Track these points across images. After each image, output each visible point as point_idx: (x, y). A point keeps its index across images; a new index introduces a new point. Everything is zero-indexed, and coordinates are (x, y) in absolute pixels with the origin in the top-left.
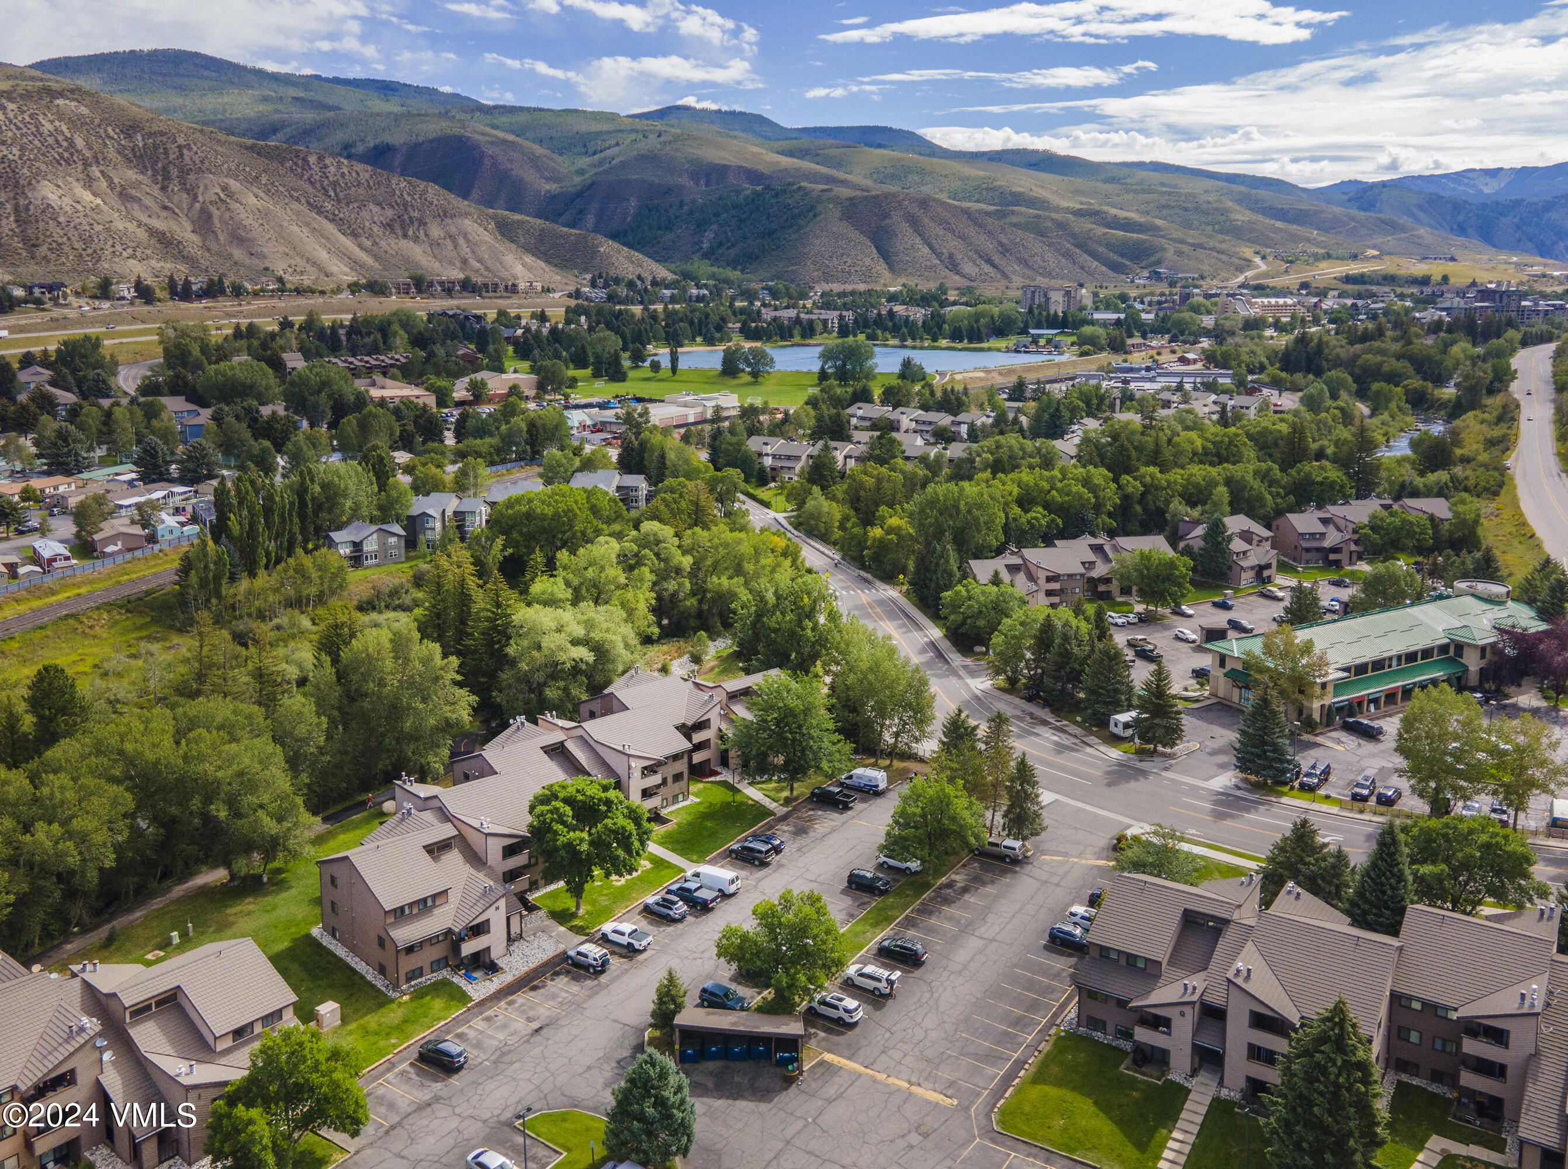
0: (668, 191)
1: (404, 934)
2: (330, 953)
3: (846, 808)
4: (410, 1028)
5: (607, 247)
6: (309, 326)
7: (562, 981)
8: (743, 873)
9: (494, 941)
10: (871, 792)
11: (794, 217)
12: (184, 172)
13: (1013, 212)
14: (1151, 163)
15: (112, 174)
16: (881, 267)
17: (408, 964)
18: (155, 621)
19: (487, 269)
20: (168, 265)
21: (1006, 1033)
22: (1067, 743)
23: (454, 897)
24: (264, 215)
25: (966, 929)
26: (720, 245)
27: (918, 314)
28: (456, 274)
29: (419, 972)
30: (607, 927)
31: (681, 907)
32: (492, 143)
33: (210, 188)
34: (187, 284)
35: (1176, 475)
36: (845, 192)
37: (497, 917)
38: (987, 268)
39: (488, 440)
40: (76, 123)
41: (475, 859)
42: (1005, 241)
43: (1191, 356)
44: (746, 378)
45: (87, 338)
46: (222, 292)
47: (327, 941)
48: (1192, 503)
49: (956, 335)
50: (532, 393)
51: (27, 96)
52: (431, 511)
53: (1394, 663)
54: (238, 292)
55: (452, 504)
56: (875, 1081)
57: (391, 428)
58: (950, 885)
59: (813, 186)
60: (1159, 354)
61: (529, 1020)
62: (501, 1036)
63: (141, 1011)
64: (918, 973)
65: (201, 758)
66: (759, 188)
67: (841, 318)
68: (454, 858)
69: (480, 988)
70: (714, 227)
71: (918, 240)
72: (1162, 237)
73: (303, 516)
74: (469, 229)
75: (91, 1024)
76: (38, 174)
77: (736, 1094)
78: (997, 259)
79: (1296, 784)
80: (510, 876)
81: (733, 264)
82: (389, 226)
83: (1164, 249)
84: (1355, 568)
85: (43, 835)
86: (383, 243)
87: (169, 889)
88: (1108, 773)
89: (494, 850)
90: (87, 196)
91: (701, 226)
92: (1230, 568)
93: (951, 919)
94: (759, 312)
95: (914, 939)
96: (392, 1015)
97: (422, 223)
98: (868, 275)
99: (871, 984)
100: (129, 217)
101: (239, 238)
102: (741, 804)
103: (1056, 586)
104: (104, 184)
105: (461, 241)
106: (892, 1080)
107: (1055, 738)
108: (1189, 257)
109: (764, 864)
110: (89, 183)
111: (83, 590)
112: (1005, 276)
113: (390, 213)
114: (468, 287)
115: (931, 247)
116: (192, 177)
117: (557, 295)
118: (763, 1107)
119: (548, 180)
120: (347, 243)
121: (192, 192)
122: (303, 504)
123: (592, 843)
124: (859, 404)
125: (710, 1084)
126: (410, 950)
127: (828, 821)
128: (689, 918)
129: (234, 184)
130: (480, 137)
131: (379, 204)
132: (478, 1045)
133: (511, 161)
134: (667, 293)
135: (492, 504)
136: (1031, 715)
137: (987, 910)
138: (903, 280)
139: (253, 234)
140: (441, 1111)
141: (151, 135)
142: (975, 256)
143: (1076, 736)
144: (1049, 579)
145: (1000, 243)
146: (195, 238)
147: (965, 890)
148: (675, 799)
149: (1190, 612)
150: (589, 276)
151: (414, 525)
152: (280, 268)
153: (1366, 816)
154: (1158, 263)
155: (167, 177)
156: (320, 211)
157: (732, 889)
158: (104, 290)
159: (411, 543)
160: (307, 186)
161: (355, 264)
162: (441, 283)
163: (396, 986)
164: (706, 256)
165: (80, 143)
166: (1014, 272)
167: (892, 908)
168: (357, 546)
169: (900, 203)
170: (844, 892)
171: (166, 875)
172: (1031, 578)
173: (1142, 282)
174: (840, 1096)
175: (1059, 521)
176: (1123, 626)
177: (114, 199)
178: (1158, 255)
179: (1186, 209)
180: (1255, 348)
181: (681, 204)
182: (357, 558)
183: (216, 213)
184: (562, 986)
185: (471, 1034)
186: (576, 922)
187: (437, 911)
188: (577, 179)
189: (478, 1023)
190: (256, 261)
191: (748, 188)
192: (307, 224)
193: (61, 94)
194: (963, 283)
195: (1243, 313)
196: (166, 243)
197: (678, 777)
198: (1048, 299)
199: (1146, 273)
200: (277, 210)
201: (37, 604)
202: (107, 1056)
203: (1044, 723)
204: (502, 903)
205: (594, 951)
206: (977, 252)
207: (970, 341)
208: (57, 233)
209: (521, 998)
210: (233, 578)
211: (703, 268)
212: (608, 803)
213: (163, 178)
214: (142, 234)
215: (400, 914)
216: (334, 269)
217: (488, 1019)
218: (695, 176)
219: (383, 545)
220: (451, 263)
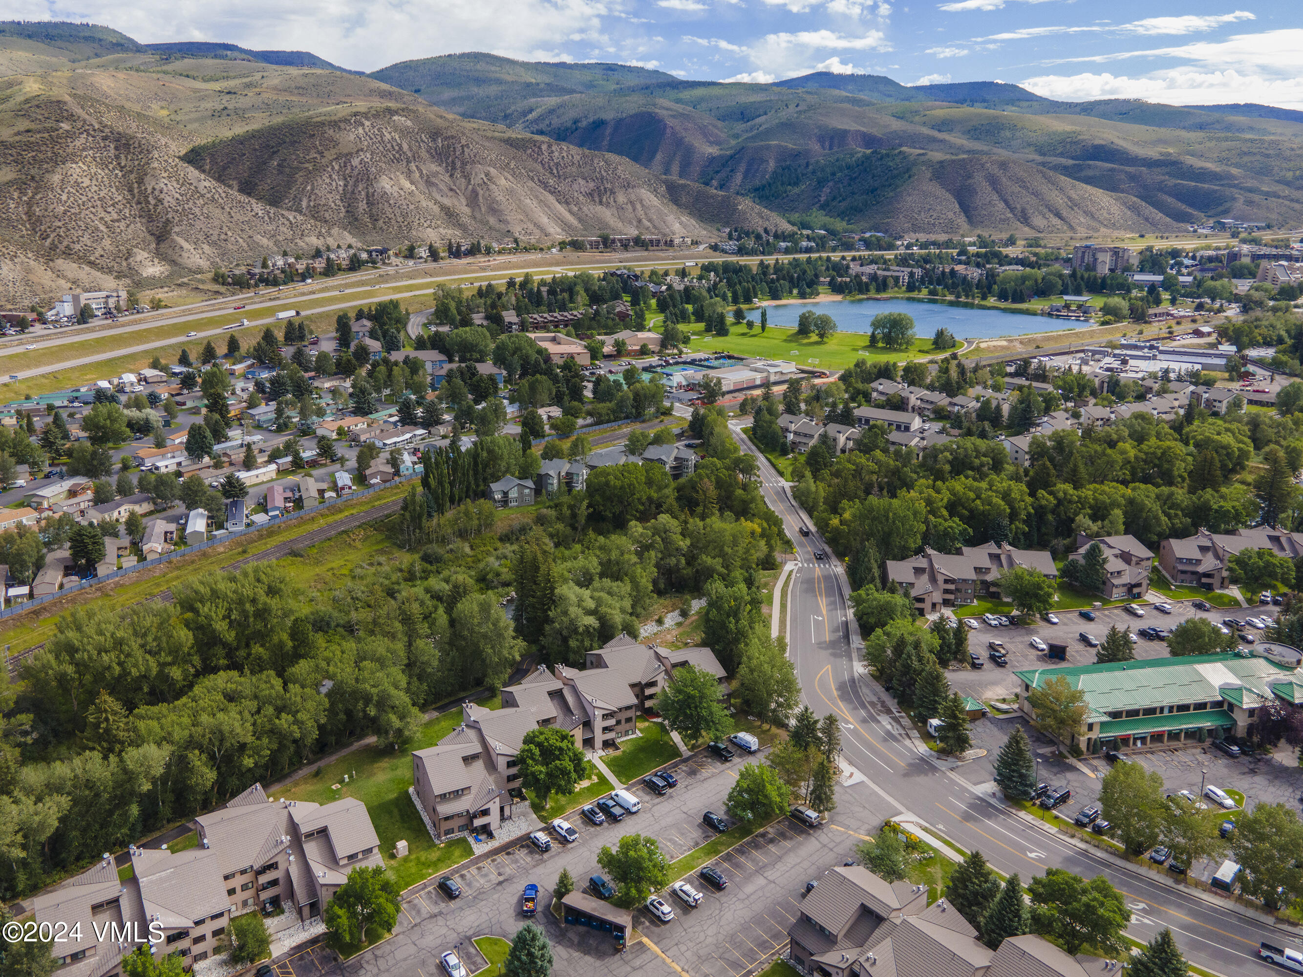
0: (797, 155)
1: (445, 809)
2: (414, 806)
3: (726, 760)
4: (440, 865)
5: (745, 204)
6: (524, 285)
7: (524, 851)
8: (647, 798)
9: (493, 819)
10: (746, 750)
11: (895, 177)
12: (464, 164)
13: (1089, 166)
14: (1246, 105)
15: (422, 167)
16: (962, 220)
17: (445, 826)
18: (388, 538)
19: (655, 227)
20: (450, 232)
21: (752, 950)
22: (895, 733)
23: (473, 791)
24: (510, 192)
25: (760, 870)
26: (834, 199)
27: (974, 274)
28: (633, 232)
29: (451, 831)
30: (557, 822)
31: (601, 817)
32: (673, 116)
33: (478, 174)
34: (459, 246)
35: (1088, 492)
36: (937, 156)
37: (494, 807)
38: (1055, 221)
39: (608, 404)
40: (404, 132)
41: (491, 766)
42: (1074, 196)
43: (1206, 329)
44: (814, 338)
45: (391, 301)
46: (479, 251)
47: (415, 798)
48: (1094, 518)
49: (1003, 296)
50: (657, 349)
51: (377, 115)
52: (551, 473)
53: (1166, 711)
54: (488, 251)
55: (565, 467)
56: (664, 962)
57: (550, 390)
58: (763, 835)
59: (912, 150)
60: (1178, 323)
61: (500, 874)
62: (482, 881)
63: (310, 835)
64: (718, 895)
65: (365, 680)
66: (869, 151)
67: (911, 275)
68: (479, 765)
69: (480, 848)
70: (831, 184)
71: (995, 197)
72: (1235, 186)
73: (476, 473)
74: (644, 197)
75: (286, 839)
76: (380, 171)
77: (587, 952)
78: (1064, 213)
79: (1038, 802)
80: (511, 779)
81: (842, 215)
82: (590, 195)
83: (1234, 199)
84: (1226, 592)
85: (284, 722)
86: (585, 209)
87: (351, 744)
88: (910, 765)
89: (501, 763)
90: (407, 184)
91: (821, 183)
92: (1104, 583)
93: (753, 860)
94: (848, 267)
95: (723, 871)
96: (434, 855)
97: (612, 192)
98: (950, 228)
99: (686, 897)
100: (431, 197)
101: (493, 210)
102: (666, 743)
103: (952, 587)
104: (417, 175)
105: (638, 206)
106: (674, 965)
107: (889, 727)
108: (1259, 206)
109: (660, 794)
110: (409, 174)
111: (354, 511)
112: (1072, 228)
113: (592, 185)
114: (639, 243)
115: (1006, 202)
116: (468, 167)
117: (701, 247)
118: (598, 963)
119: (711, 143)
120: (561, 209)
121: (467, 177)
122: (476, 464)
123: (547, 774)
124: (881, 380)
125: (576, 941)
126: (447, 819)
127: (713, 768)
128: (605, 824)
129: (493, 171)
130: (665, 112)
131: (584, 179)
132: (469, 885)
133: (686, 129)
134: (783, 245)
135: (592, 468)
136: (883, 703)
137: (780, 858)
138: (979, 232)
139: (502, 207)
140: (440, 921)
141: (446, 138)
142: (1045, 211)
143: (904, 728)
144: (946, 581)
145: (1069, 198)
146: (467, 210)
147: (772, 841)
148: (626, 733)
149: (1055, 620)
150: (728, 230)
151: (541, 482)
152: (517, 230)
153: (1074, 841)
154: (1226, 212)
155: (454, 168)
156: (545, 185)
157: (634, 809)
158: (410, 254)
159: (538, 491)
160: (539, 167)
161: (566, 226)
162: (621, 240)
163: (439, 837)
164: (822, 207)
165: (405, 147)
166: (1080, 224)
167: (722, 844)
168: (505, 494)
169: (983, 165)
170: (699, 826)
171: (351, 733)
172: (933, 579)
173: (1205, 231)
174: (641, 967)
175: (970, 530)
176: (995, 626)
177: (422, 186)
178: (1228, 205)
179: (1268, 156)
180: (1275, 323)
181: (807, 165)
182: (505, 502)
183: (481, 192)
184: (522, 855)
185: (468, 876)
186: (544, 814)
187: (464, 798)
188: (733, 142)
189: (473, 870)
190: (503, 226)
191: (862, 151)
192: (537, 197)
193: (396, 112)
194: (1032, 234)
195: (1283, 278)
196: (450, 214)
197: (629, 720)
198: (1096, 260)
199: (1211, 223)
200: (518, 188)
201: (331, 519)
202: (292, 858)
203: (888, 712)
204: (497, 800)
205: (542, 837)
206: (1047, 206)
207: (1014, 301)
208: (388, 210)
209: (501, 858)
210: (430, 516)
211: (818, 217)
212: (561, 749)
213: (451, 169)
214: (436, 209)
215: (443, 797)
216: (551, 230)
217: (479, 869)
218: (821, 139)
219: (521, 494)
220: (630, 223)
